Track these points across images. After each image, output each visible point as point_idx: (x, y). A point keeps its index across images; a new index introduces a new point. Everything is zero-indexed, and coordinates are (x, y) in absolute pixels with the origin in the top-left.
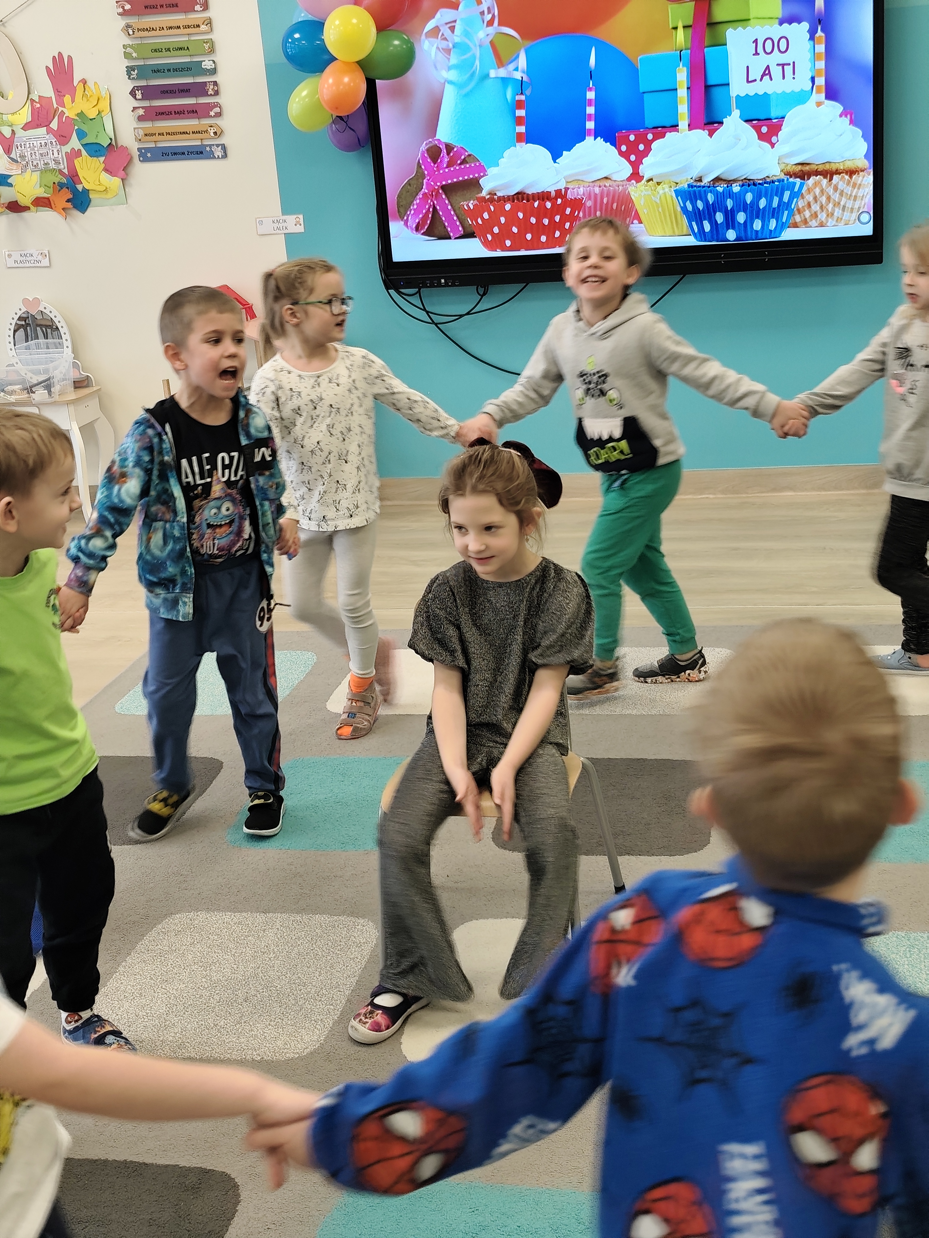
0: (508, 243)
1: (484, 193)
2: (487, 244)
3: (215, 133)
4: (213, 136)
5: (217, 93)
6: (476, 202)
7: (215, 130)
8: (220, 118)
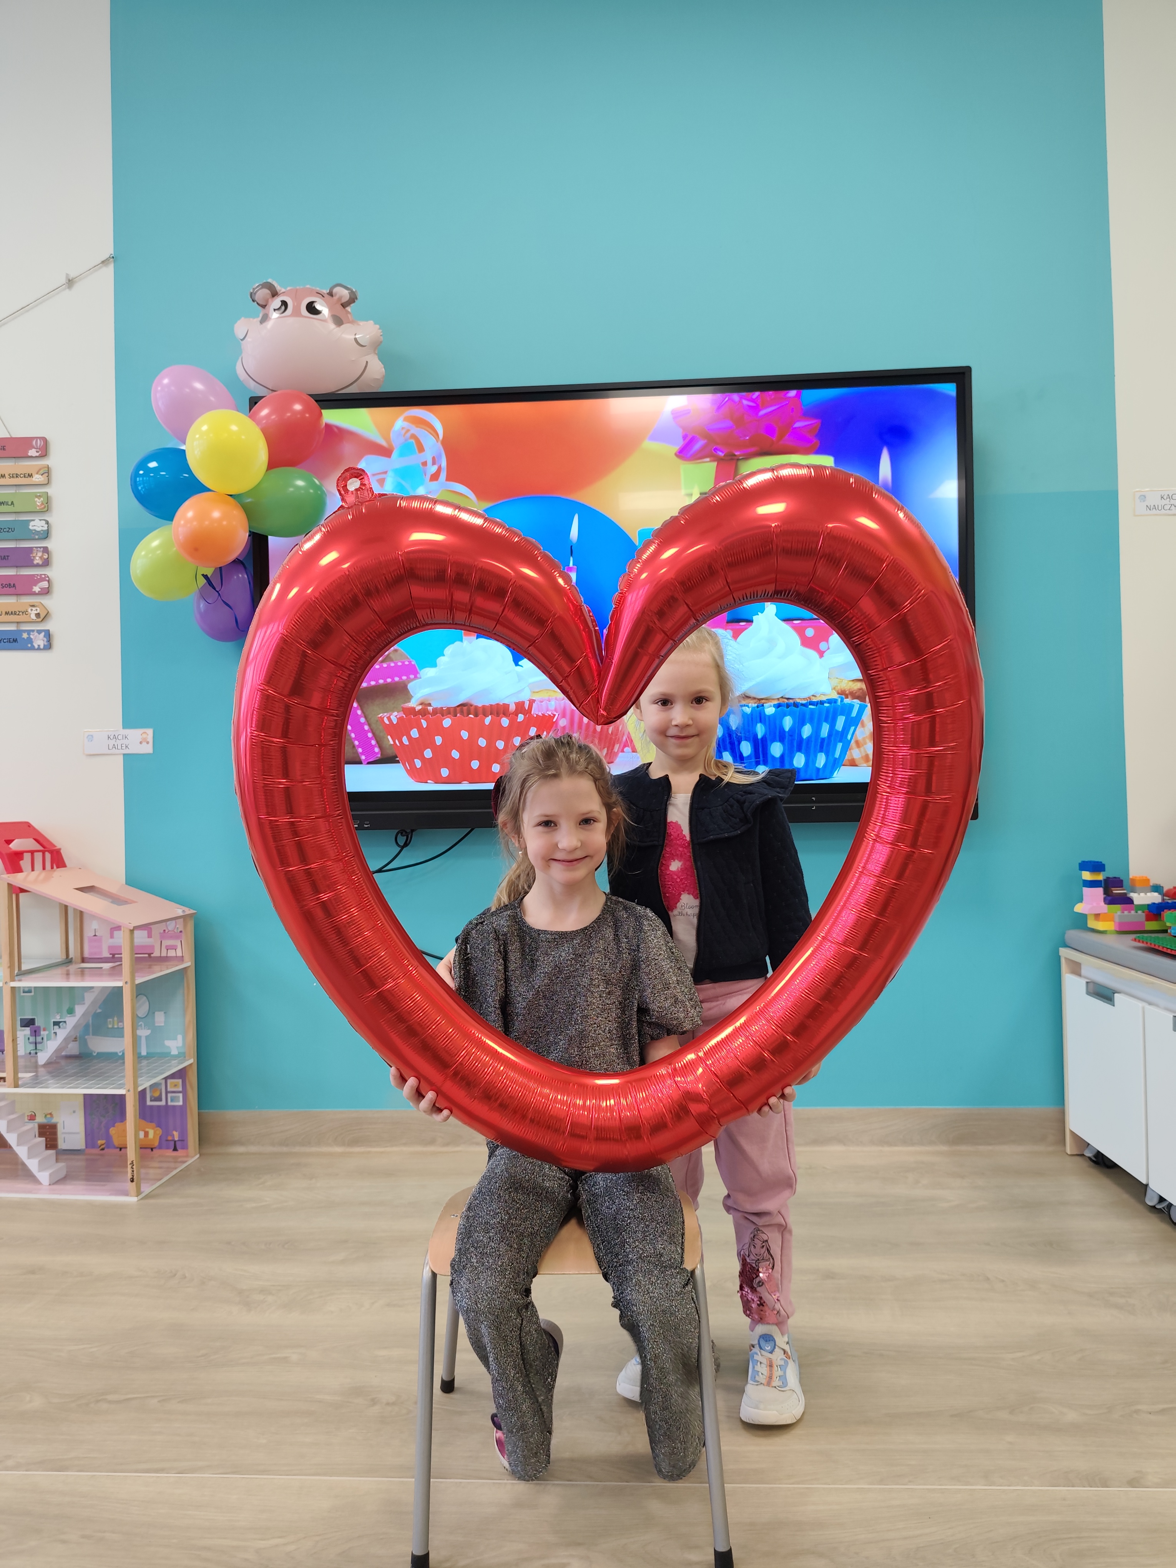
0: (445, 772)
1: (413, 703)
2: (414, 773)
3: (38, 615)
4: (35, 618)
5: (46, 563)
6: (402, 714)
7: (38, 612)
8: (47, 597)
